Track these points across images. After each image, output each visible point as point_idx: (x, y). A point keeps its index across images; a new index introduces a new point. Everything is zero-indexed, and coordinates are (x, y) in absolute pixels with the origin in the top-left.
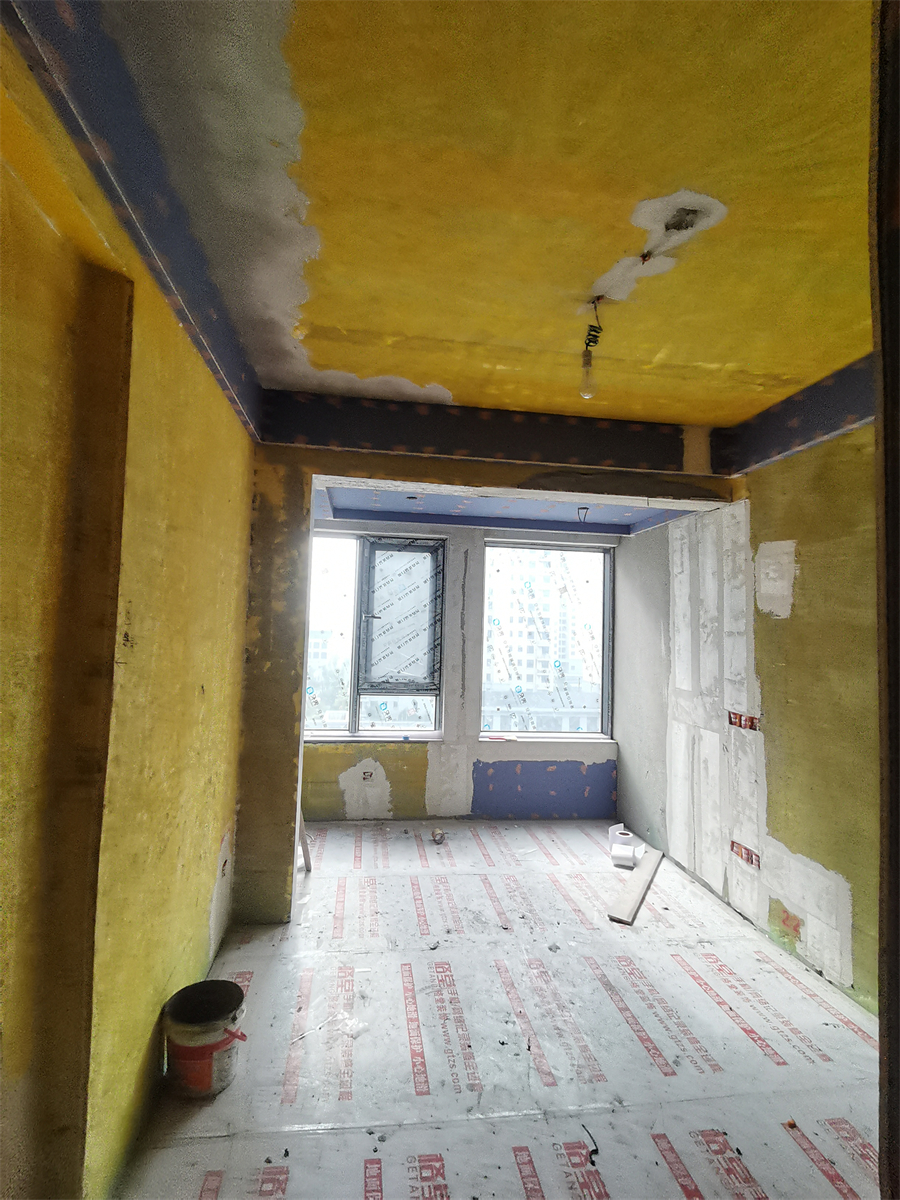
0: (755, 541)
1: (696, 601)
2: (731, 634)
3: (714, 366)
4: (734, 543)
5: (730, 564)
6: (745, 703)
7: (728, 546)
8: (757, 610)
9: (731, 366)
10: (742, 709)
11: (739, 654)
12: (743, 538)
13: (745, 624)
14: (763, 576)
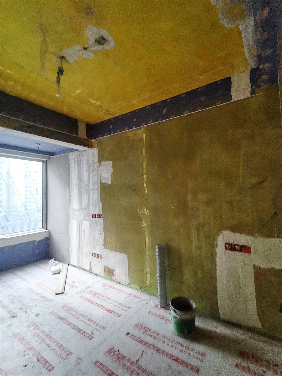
0: (100, 161)
1: (80, 179)
2: (92, 190)
4: (93, 161)
5: (92, 168)
6: (97, 210)
7: (91, 162)
8: (101, 182)
9: (98, 103)
10: (96, 212)
11: (95, 196)
12: (96, 159)
13: (97, 186)
14: (102, 172)
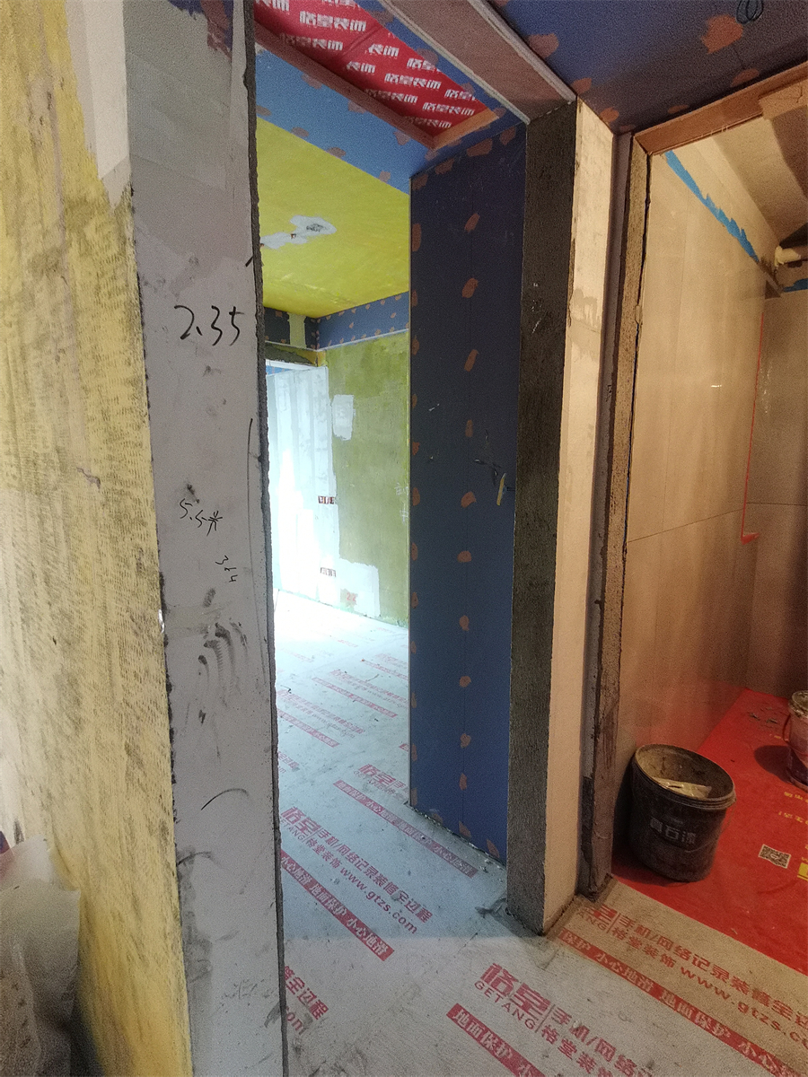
0: (332, 394)
2: (319, 450)
4: (320, 393)
5: (318, 406)
6: (328, 490)
7: (316, 395)
8: (333, 435)
10: (327, 494)
11: (323, 462)
12: (325, 390)
13: (327, 444)
14: (337, 415)
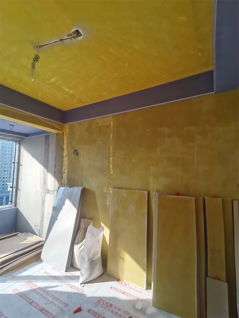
3: (67, 90)
9: (71, 92)
